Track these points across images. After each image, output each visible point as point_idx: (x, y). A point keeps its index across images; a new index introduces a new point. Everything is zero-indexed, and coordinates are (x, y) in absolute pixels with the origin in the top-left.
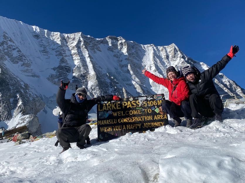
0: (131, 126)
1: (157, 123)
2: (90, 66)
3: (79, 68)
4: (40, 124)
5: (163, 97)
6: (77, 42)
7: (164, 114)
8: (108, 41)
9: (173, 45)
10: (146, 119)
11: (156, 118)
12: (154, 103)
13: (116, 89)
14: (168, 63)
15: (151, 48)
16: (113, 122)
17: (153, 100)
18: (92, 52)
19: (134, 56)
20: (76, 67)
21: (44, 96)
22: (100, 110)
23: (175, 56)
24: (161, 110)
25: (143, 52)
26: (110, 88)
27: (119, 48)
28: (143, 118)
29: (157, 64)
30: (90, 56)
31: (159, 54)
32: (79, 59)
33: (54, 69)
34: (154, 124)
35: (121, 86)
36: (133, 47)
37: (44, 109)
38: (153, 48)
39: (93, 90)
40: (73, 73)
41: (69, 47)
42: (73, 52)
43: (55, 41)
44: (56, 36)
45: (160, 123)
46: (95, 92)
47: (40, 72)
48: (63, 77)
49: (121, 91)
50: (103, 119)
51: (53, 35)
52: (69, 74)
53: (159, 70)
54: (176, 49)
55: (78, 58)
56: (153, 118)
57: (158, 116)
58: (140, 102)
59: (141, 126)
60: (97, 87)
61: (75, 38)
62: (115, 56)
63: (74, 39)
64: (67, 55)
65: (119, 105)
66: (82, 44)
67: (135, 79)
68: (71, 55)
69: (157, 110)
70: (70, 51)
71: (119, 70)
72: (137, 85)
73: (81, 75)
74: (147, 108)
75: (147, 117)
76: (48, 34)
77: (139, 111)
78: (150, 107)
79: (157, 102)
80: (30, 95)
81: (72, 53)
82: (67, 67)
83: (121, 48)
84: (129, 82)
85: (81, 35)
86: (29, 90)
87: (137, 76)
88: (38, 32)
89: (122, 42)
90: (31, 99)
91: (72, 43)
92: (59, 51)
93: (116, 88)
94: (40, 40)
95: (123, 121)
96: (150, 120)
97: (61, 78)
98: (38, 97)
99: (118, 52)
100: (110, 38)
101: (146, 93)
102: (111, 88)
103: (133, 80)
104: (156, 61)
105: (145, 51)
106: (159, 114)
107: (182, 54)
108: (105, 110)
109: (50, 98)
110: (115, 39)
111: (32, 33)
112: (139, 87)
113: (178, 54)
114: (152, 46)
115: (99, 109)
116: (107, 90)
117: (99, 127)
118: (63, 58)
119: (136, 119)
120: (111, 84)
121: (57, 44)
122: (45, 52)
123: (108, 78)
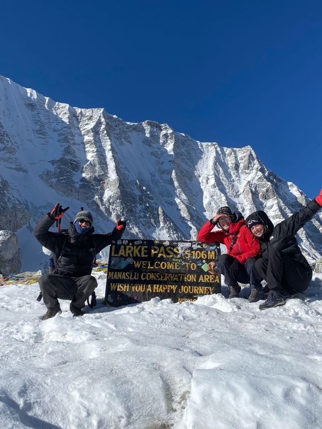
0: (161, 287)
1: (203, 287)
2: (111, 165)
3: (92, 166)
4: (19, 249)
5: (218, 247)
6: (95, 123)
7: (215, 275)
8: (145, 128)
9: (249, 148)
10: (185, 278)
11: (202, 279)
12: (202, 255)
13: (148, 207)
14: (236, 176)
15: (212, 149)
16: (133, 277)
17: (201, 250)
18: (118, 143)
19: (184, 159)
20: (88, 163)
21: (32, 204)
22: (115, 254)
23: (248, 166)
24: (212, 268)
25: (199, 154)
26: (138, 205)
27: (161, 141)
28: (181, 277)
29: (219, 175)
30: (112, 150)
31: (224, 159)
32: (95, 151)
33: (53, 162)
34: (198, 288)
35: (156, 204)
36: (183, 144)
37: (28, 225)
38: (216, 148)
39: (110, 204)
40: (82, 172)
41: (81, 129)
42: (86, 138)
43: (60, 116)
44: (63, 109)
45: (207, 289)
46: (113, 207)
47: (30, 164)
48: (65, 177)
49: (156, 212)
50: (118, 271)
51: (57, 107)
52: (75, 173)
53: (221, 186)
54: (252, 155)
55: (94, 149)
56: (198, 279)
57: (205, 276)
58: (180, 251)
59: (177, 290)
60: (118, 201)
61: (92, 116)
62: (152, 154)
63: (90, 118)
64: (76, 143)
65: (146, 251)
66: (102, 128)
67: (180, 194)
68: (83, 144)
69: (205, 267)
70: (81, 136)
71: (157, 177)
72: (183, 206)
73: (95, 177)
74: (190, 261)
75: (188, 276)
76: (51, 105)
77: (176, 264)
78: (195, 261)
79: (207, 254)
80: (9, 199)
81: (85, 140)
82: (74, 161)
83: (165, 143)
84: (170, 199)
85: (103, 112)
86: (7, 191)
87: (184, 191)
88: (34, 99)
89: (167, 133)
90: (10, 206)
91: (87, 124)
92: (64, 134)
93: (148, 205)
94: (35, 112)
95: (149, 277)
96: (192, 281)
97: (62, 178)
98: (21, 204)
99: (159, 149)
100: (149, 124)
101: (195, 219)
102: (141, 204)
103: (177, 196)
104: (217, 171)
105: (202, 153)
106: (208, 273)
107: (261, 165)
108: (122, 256)
109: (39, 208)
110: (156, 127)
111: (25, 99)
112: (186, 209)
113: (254, 164)
114: (214, 145)
115: (113, 253)
116: (134, 207)
117: (109, 282)
118: (69, 147)
119: (170, 278)
120: (141, 199)
121: (63, 122)
122: (41, 134)
123: (137, 189)
